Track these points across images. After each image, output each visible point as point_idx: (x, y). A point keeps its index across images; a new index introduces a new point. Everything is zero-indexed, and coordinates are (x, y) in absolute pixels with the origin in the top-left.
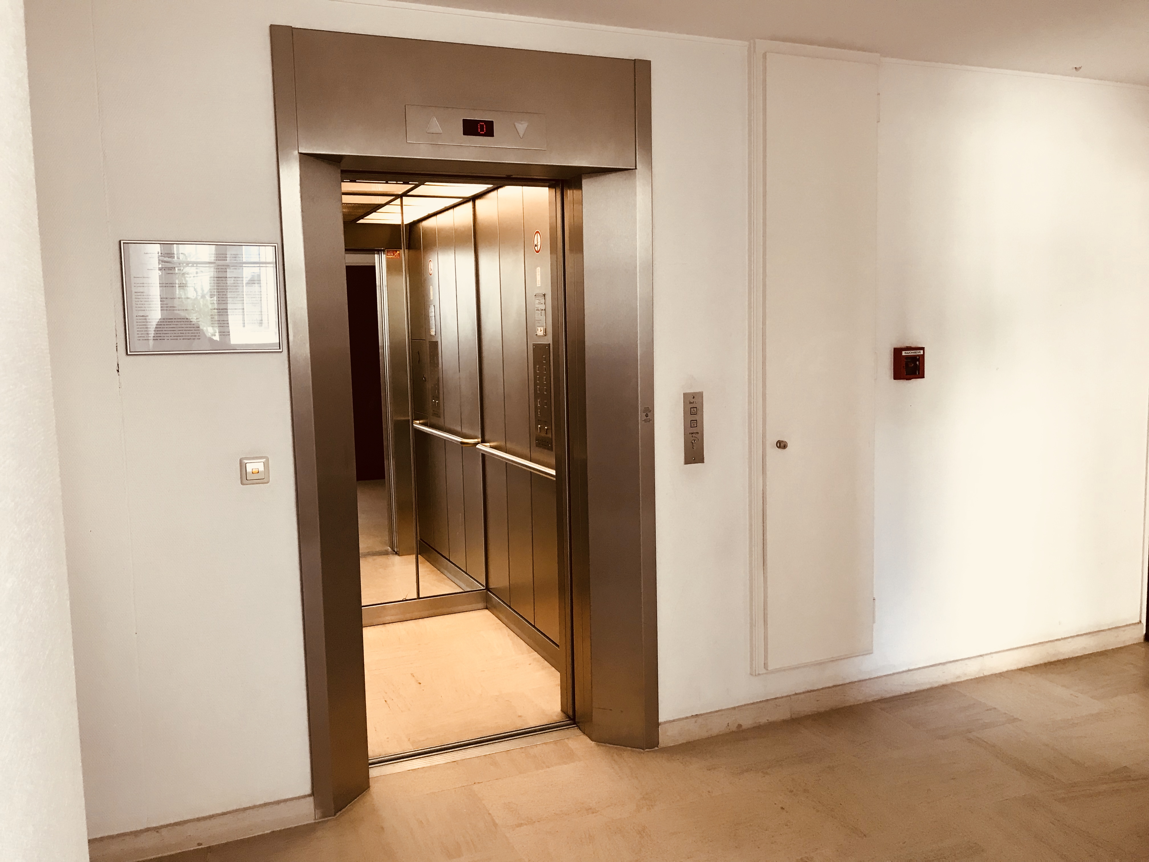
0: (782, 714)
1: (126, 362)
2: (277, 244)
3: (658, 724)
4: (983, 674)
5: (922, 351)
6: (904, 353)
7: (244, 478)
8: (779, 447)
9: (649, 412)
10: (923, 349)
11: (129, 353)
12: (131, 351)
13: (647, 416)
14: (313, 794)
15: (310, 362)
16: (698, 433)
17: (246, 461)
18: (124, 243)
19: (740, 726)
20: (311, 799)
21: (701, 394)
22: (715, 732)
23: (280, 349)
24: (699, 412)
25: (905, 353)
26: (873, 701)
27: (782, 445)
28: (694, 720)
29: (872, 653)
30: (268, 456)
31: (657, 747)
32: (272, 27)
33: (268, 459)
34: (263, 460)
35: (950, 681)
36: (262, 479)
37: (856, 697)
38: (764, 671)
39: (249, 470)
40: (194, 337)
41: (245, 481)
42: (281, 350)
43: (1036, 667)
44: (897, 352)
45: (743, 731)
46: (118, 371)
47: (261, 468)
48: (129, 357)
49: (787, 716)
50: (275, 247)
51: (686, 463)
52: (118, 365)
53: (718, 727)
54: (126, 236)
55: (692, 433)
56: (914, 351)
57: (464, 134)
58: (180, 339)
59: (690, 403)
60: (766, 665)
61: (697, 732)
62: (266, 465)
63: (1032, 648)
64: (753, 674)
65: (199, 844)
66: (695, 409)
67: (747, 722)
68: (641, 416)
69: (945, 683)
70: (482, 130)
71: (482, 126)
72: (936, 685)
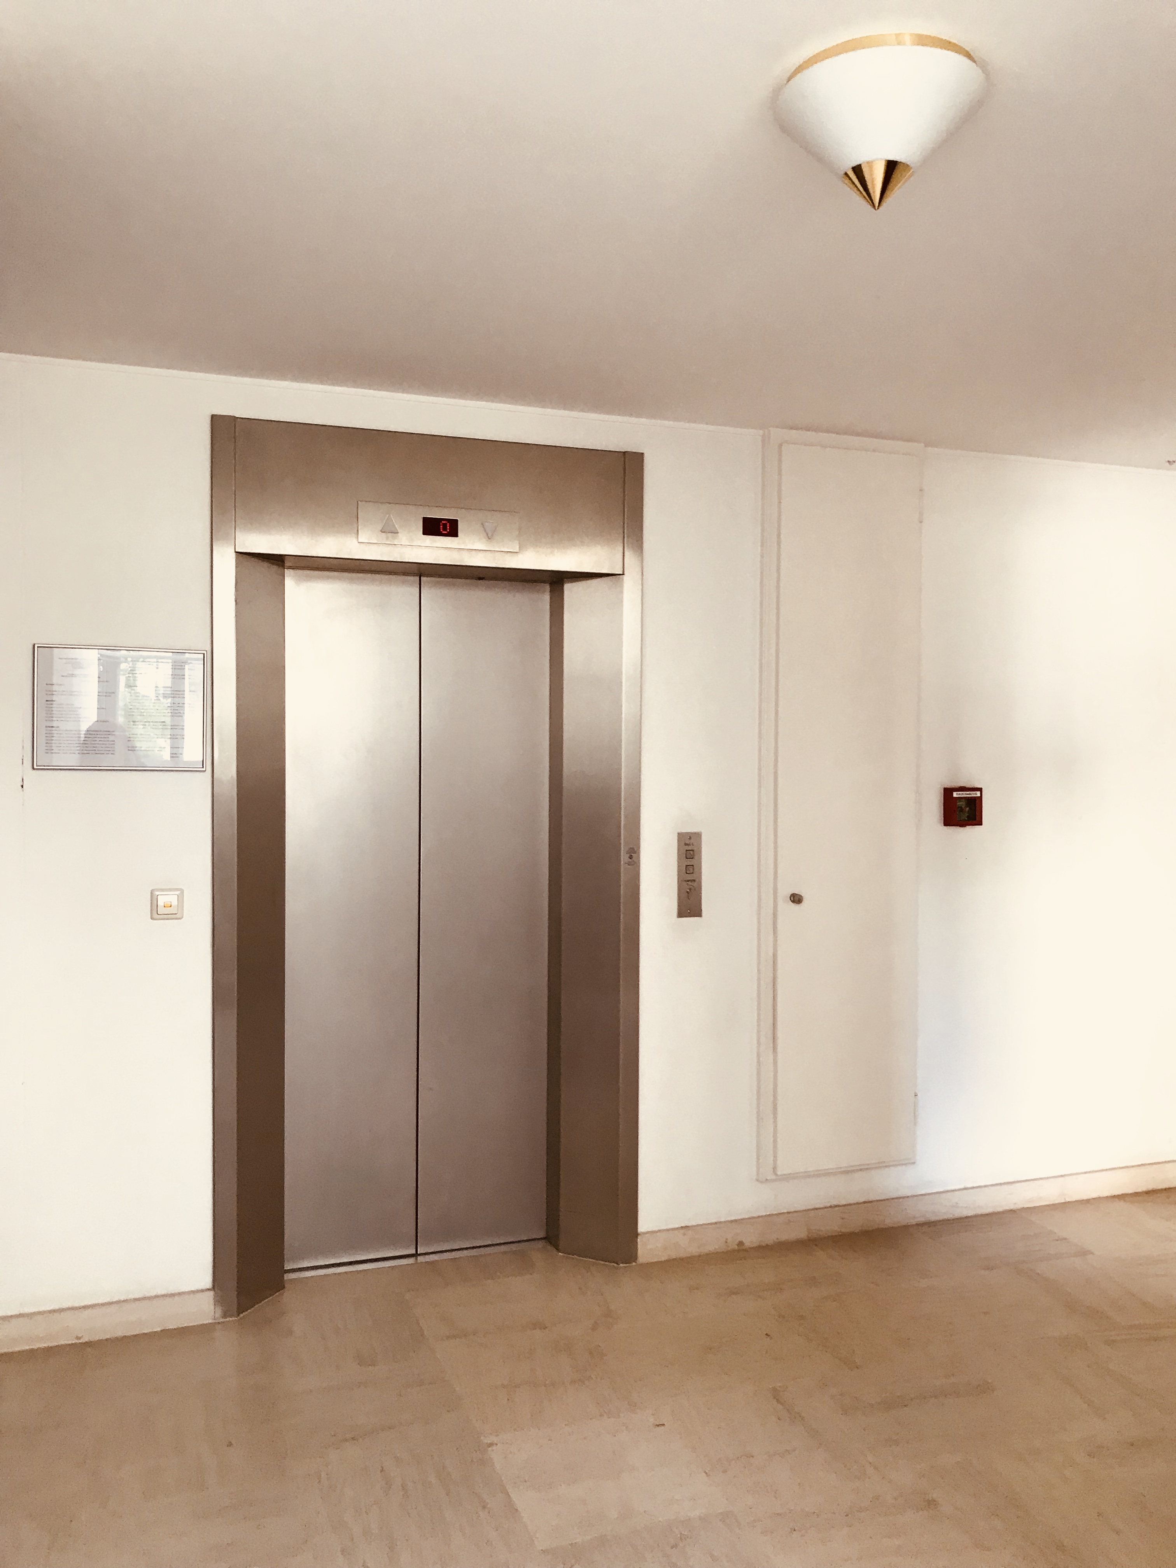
0: (798, 1233)
1: (32, 777)
2: (206, 651)
3: (637, 1235)
4: (1065, 1199)
5: (979, 792)
6: (955, 795)
7: (155, 912)
8: (793, 901)
9: (634, 853)
10: (980, 790)
11: (35, 767)
12: (38, 765)
13: (631, 857)
14: (214, 1288)
15: (236, 784)
16: (694, 881)
17: (157, 893)
18: (38, 647)
19: (741, 1243)
20: (212, 1293)
21: (698, 835)
22: (711, 1248)
23: (203, 767)
24: (696, 857)
25: (957, 794)
26: (917, 1224)
27: (796, 899)
28: (682, 1231)
29: (914, 1163)
30: (183, 888)
31: (636, 1262)
32: (213, 417)
33: (182, 891)
34: (178, 893)
35: (1020, 1206)
36: (174, 916)
37: (892, 1218)
38: (774, 1177)
39: (161, 903)
40: (108, 752)
41: (156, 916)
42: (204, 769)
43: (1136, 1196)
44: (948, 792)
45: (746, 1250)
46: (22, 786)
47: (175, 902)
48: (34, 771)
49: (802, 1234)
50: (204, 654)
51: (681, 914)
52: (23, 779)
53: (713, 1243)
54: (42, 639)
55: (688, 881)
56: (969, 792)
57: (424, 533)
58: (92, 753)
59: (686, 844)
60: (775, 1169)
61: (687, 1247)
62: (180, 898)
63: (1132, 1170)
64: (761, 1180)
65: (78, 1338)
66: (691, 852)
67: (751, 1239)
68: (624, 857)
69: (1012, 1207)
70: (445, 529)
71: (445, 526)
72: (1000, 1209)
